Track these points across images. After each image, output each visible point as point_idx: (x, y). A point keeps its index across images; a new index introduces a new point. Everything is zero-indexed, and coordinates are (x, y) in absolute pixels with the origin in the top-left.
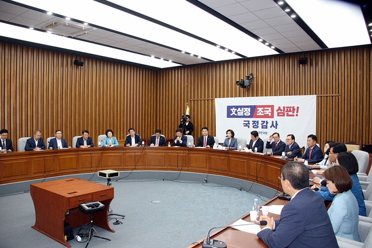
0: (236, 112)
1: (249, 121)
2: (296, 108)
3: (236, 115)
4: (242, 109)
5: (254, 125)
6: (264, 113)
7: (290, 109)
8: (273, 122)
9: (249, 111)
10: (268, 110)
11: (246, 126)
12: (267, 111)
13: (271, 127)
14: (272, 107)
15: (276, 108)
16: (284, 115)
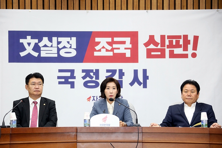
0: (37, 48)
1: (72, 71)
2: (191, 38)
3: (36, 54)
4: (54, 39)
5: (88, 79)
6: (112, 50)
7: (178, 42)
8: (136, 72)
9: (74, 46)
10: (124, 43)
11: (66, 82)
12: (122, 46)
13: (132, 84)
14: (134, 36)
15: (143, 39)
16: (163, 56)
